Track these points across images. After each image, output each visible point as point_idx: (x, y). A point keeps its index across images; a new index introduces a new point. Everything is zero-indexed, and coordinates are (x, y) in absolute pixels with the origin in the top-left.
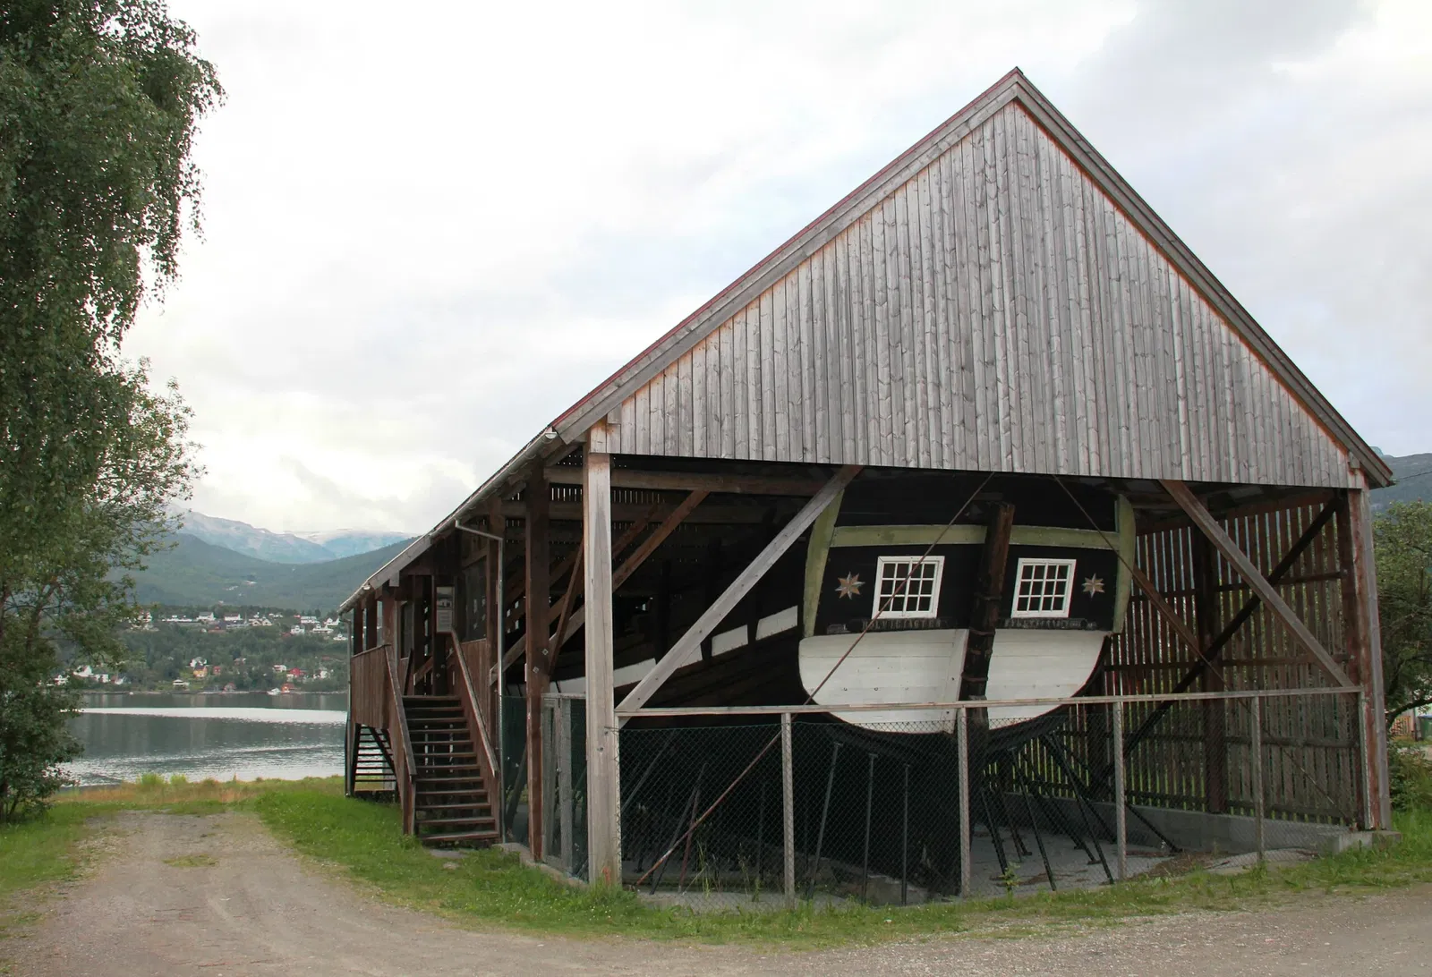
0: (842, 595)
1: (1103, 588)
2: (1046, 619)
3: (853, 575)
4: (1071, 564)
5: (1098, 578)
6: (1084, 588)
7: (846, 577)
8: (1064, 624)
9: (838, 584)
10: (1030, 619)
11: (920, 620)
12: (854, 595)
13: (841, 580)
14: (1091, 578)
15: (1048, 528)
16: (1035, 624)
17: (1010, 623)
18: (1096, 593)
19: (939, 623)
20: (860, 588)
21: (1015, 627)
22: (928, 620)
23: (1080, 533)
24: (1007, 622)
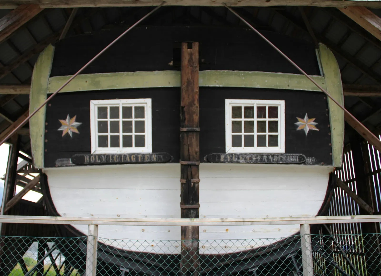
0: (64, 134)
1: (317, 126)
2: (262, 155)
3: (71, 117)
4: (281, 104)
5: (310, 117)
6: (297, 126)
7: (65, 119)
8: (281, 159)
9: (60, 125)
10: (246, 154)
11: (136, 156)
12: (74, 133)
13: (62, 121)
14: (303, 118)
15: (250, 72)
16: (251, 159)
17: (225, 158)
18: (310, 131)
19: (154, 158)
20: (79, 128)
21: (232, 162)
22: (144, 155)
23: (283, 76)
24: (222, 157)
